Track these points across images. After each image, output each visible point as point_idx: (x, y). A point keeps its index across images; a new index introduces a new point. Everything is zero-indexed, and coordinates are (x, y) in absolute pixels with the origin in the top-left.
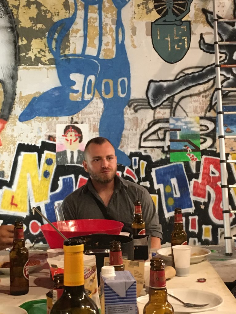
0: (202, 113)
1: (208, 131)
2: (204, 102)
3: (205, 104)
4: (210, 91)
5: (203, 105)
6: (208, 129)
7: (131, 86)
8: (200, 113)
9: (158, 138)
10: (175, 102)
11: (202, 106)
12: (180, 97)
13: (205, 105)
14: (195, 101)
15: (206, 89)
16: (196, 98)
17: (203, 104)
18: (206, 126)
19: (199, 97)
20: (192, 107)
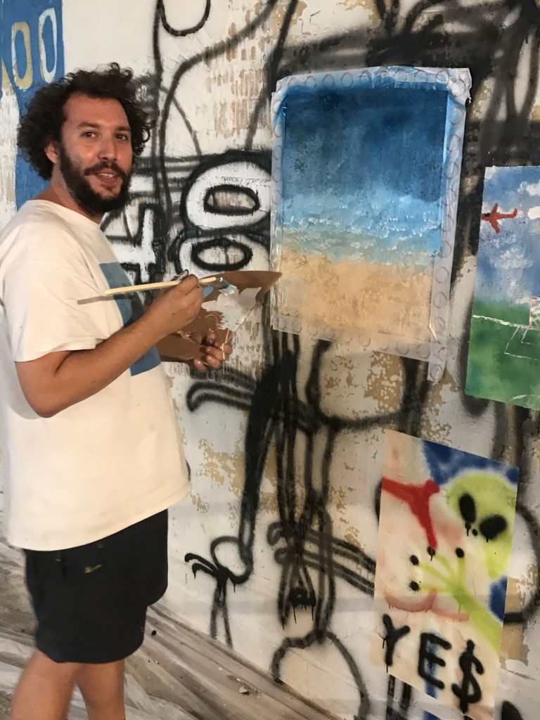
0: (241, 131)
1: (258, 215)
2: (246, 82)
3: (252, 89)
4: (268, 23)
5: (244, 97)
6: (257, 206)
7: (65, 39)
8: (235, 133)
9: (123, 234)
10: (164, 89)
11: (241, 98)
12: (178, 67)
13: (251, 95)
14: (219, 79)
15: (253, 16)
16: (221, 63)
17: (244, 90)
18: (248, 192)
19: (233, 61)
20: (211, 108)
